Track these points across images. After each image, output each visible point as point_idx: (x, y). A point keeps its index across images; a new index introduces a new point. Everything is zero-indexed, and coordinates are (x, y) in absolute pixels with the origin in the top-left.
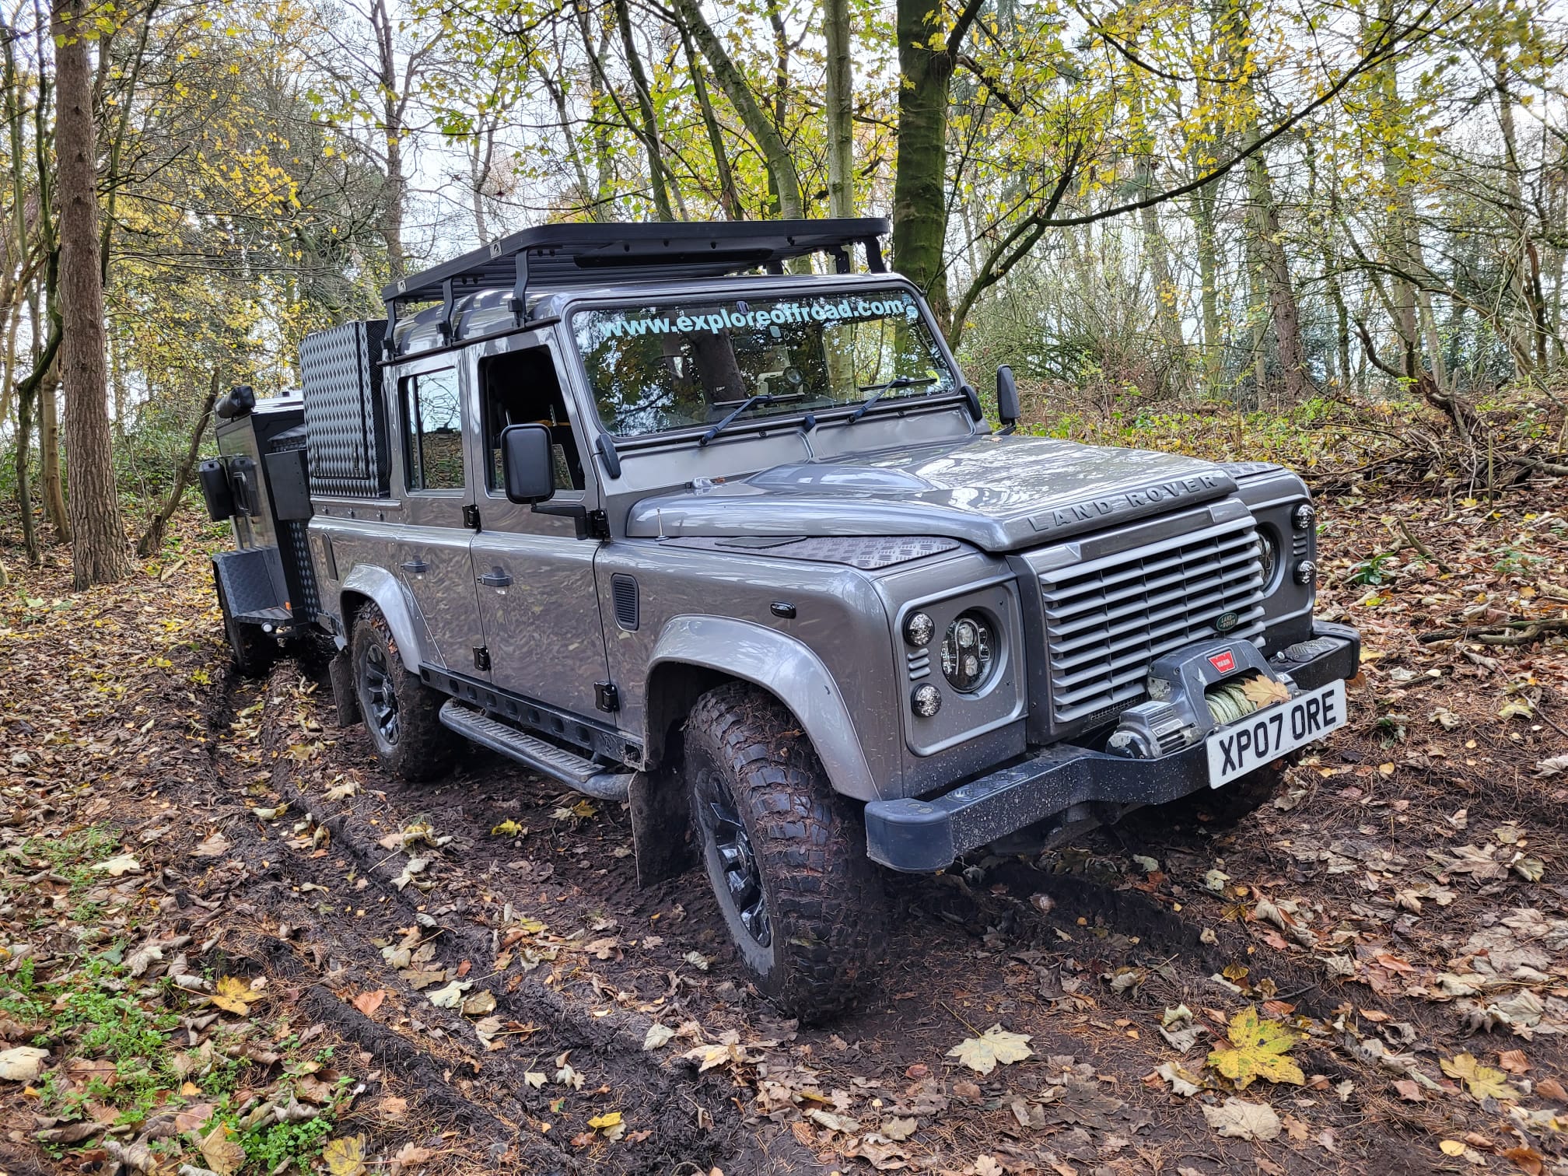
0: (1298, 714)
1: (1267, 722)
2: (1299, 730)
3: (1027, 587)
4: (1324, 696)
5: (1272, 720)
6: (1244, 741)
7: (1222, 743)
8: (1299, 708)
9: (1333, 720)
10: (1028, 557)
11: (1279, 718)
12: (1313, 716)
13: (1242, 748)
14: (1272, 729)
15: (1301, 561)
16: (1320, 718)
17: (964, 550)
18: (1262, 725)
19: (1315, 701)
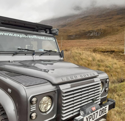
0: (101, 111)
1: (95, 113)
2: (100, 114)
3: (59, 92)
4: (105, 108)
5: (96, 113)
6: (91, 117)
7: (87, 118)
8: (101, 110)
9: (106, 112)
10: (60, 86)
11: (97, 112)
12: (103, 112)
13: (90, 118)
14: (96, 114)
15: (106, 88)
16: (104, 112)
17: (49, 83)
18: (94, 114)
19: (104, 109)
